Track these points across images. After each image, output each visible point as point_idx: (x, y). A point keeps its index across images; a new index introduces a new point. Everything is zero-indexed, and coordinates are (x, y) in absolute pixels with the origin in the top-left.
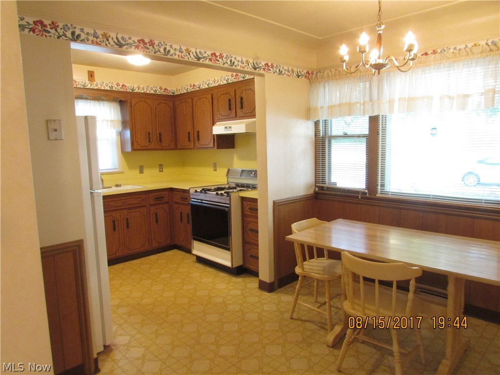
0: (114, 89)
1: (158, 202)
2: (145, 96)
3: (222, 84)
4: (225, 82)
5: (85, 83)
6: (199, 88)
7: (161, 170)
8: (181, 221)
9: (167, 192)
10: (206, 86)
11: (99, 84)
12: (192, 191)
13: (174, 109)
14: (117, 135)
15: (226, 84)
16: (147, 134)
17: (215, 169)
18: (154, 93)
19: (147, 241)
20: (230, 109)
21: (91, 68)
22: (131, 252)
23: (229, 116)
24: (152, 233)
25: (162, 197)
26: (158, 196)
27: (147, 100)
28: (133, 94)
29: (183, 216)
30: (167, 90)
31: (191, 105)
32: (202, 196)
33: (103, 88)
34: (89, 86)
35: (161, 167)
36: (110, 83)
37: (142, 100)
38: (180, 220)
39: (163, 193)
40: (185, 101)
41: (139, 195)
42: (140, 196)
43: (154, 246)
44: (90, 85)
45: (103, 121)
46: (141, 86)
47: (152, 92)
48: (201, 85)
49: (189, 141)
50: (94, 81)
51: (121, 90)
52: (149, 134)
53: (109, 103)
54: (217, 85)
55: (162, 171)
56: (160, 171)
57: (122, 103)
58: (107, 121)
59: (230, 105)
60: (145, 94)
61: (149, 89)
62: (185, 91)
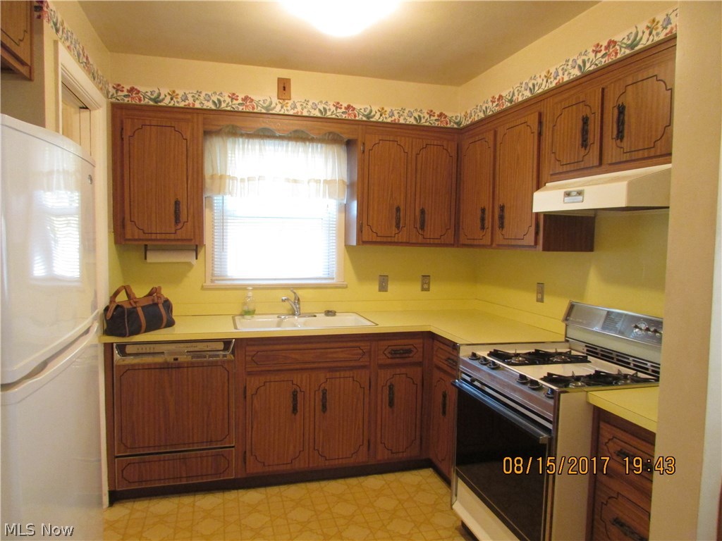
0: (329, 113)
1: (397, 361)
2: (395, 130)
3: (566, 79)
4: (576, 73)
5: (271, 103)
6: (511, 101)
7: (426, 286)
8: (444, 413)
9: (421, 341)
10: (528, 94)
11: (298, 105)
12: (464, 354)
13: (459, 159)
14: (340, 211)
15: (577, 79)
16: (395, 210)
17: (540, 296)
18: (415, 123)
19: (366, 443)
20: (585, 144)
21: (284, 73)
22: (327, 463)
23: (582, 165)
24: (379, 427)
25: (409, 351)
26: (398, 348)
27: (398, 139)
28: (368, 125)
29: (447, 402)
30: (446, 117)
31: (491, 144)
32: (484, 374)
33: (305, 113)
34: (277, 111)
35: (426, 281)
36: (321, 102)
37: (388, 138)
38: (441, 411)
39: (410, 342)
40: (480, 137)
41: (356, 341)
42: (357, 344)
43: (379, 457)
44: (279, 106)
45: (309, 182)
46: (388, 109)
47: (412, 121)
48: (516, 93)
49: (483, 228)
50: (290, 99)
51: (344, 116)
52: (398, 209)
53: (324, 145)
54: (554, 84)
55: (428, 290)
56: (423, 289)
57: (349, 144)
58: (318, 181)
59: (585, 132)
60: (395, 126)
61: (405, 114)
62: (482, 115)
